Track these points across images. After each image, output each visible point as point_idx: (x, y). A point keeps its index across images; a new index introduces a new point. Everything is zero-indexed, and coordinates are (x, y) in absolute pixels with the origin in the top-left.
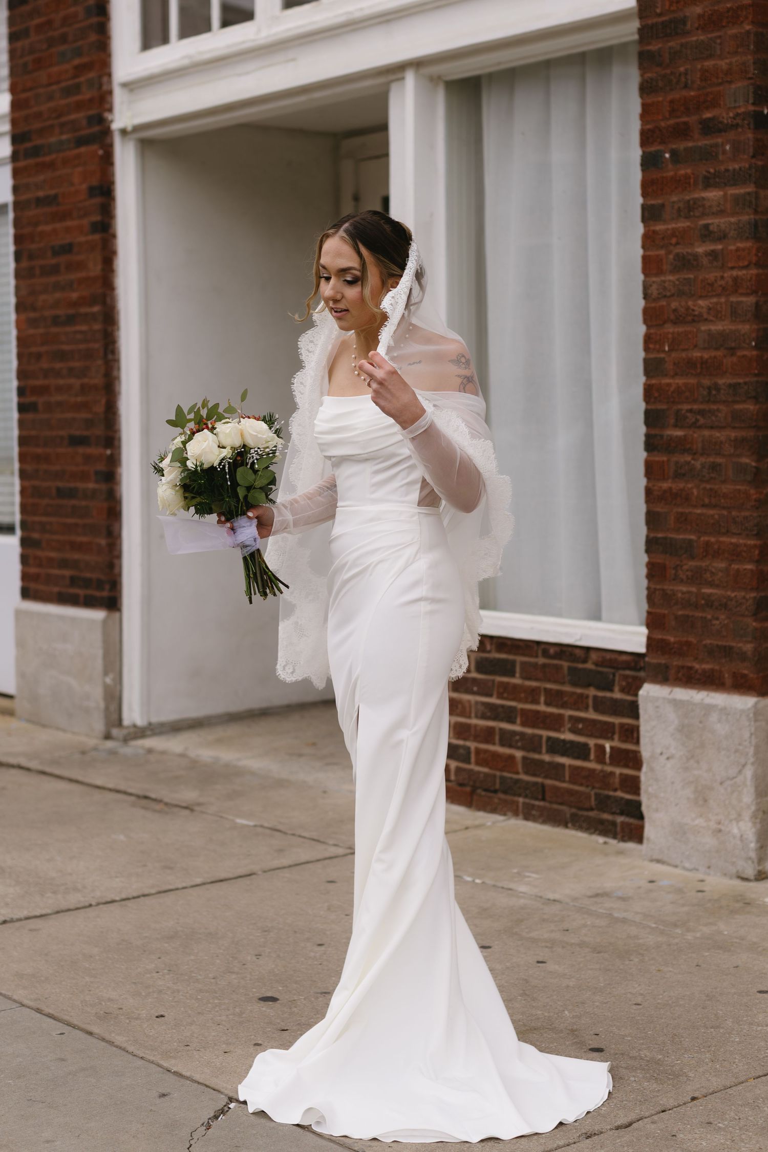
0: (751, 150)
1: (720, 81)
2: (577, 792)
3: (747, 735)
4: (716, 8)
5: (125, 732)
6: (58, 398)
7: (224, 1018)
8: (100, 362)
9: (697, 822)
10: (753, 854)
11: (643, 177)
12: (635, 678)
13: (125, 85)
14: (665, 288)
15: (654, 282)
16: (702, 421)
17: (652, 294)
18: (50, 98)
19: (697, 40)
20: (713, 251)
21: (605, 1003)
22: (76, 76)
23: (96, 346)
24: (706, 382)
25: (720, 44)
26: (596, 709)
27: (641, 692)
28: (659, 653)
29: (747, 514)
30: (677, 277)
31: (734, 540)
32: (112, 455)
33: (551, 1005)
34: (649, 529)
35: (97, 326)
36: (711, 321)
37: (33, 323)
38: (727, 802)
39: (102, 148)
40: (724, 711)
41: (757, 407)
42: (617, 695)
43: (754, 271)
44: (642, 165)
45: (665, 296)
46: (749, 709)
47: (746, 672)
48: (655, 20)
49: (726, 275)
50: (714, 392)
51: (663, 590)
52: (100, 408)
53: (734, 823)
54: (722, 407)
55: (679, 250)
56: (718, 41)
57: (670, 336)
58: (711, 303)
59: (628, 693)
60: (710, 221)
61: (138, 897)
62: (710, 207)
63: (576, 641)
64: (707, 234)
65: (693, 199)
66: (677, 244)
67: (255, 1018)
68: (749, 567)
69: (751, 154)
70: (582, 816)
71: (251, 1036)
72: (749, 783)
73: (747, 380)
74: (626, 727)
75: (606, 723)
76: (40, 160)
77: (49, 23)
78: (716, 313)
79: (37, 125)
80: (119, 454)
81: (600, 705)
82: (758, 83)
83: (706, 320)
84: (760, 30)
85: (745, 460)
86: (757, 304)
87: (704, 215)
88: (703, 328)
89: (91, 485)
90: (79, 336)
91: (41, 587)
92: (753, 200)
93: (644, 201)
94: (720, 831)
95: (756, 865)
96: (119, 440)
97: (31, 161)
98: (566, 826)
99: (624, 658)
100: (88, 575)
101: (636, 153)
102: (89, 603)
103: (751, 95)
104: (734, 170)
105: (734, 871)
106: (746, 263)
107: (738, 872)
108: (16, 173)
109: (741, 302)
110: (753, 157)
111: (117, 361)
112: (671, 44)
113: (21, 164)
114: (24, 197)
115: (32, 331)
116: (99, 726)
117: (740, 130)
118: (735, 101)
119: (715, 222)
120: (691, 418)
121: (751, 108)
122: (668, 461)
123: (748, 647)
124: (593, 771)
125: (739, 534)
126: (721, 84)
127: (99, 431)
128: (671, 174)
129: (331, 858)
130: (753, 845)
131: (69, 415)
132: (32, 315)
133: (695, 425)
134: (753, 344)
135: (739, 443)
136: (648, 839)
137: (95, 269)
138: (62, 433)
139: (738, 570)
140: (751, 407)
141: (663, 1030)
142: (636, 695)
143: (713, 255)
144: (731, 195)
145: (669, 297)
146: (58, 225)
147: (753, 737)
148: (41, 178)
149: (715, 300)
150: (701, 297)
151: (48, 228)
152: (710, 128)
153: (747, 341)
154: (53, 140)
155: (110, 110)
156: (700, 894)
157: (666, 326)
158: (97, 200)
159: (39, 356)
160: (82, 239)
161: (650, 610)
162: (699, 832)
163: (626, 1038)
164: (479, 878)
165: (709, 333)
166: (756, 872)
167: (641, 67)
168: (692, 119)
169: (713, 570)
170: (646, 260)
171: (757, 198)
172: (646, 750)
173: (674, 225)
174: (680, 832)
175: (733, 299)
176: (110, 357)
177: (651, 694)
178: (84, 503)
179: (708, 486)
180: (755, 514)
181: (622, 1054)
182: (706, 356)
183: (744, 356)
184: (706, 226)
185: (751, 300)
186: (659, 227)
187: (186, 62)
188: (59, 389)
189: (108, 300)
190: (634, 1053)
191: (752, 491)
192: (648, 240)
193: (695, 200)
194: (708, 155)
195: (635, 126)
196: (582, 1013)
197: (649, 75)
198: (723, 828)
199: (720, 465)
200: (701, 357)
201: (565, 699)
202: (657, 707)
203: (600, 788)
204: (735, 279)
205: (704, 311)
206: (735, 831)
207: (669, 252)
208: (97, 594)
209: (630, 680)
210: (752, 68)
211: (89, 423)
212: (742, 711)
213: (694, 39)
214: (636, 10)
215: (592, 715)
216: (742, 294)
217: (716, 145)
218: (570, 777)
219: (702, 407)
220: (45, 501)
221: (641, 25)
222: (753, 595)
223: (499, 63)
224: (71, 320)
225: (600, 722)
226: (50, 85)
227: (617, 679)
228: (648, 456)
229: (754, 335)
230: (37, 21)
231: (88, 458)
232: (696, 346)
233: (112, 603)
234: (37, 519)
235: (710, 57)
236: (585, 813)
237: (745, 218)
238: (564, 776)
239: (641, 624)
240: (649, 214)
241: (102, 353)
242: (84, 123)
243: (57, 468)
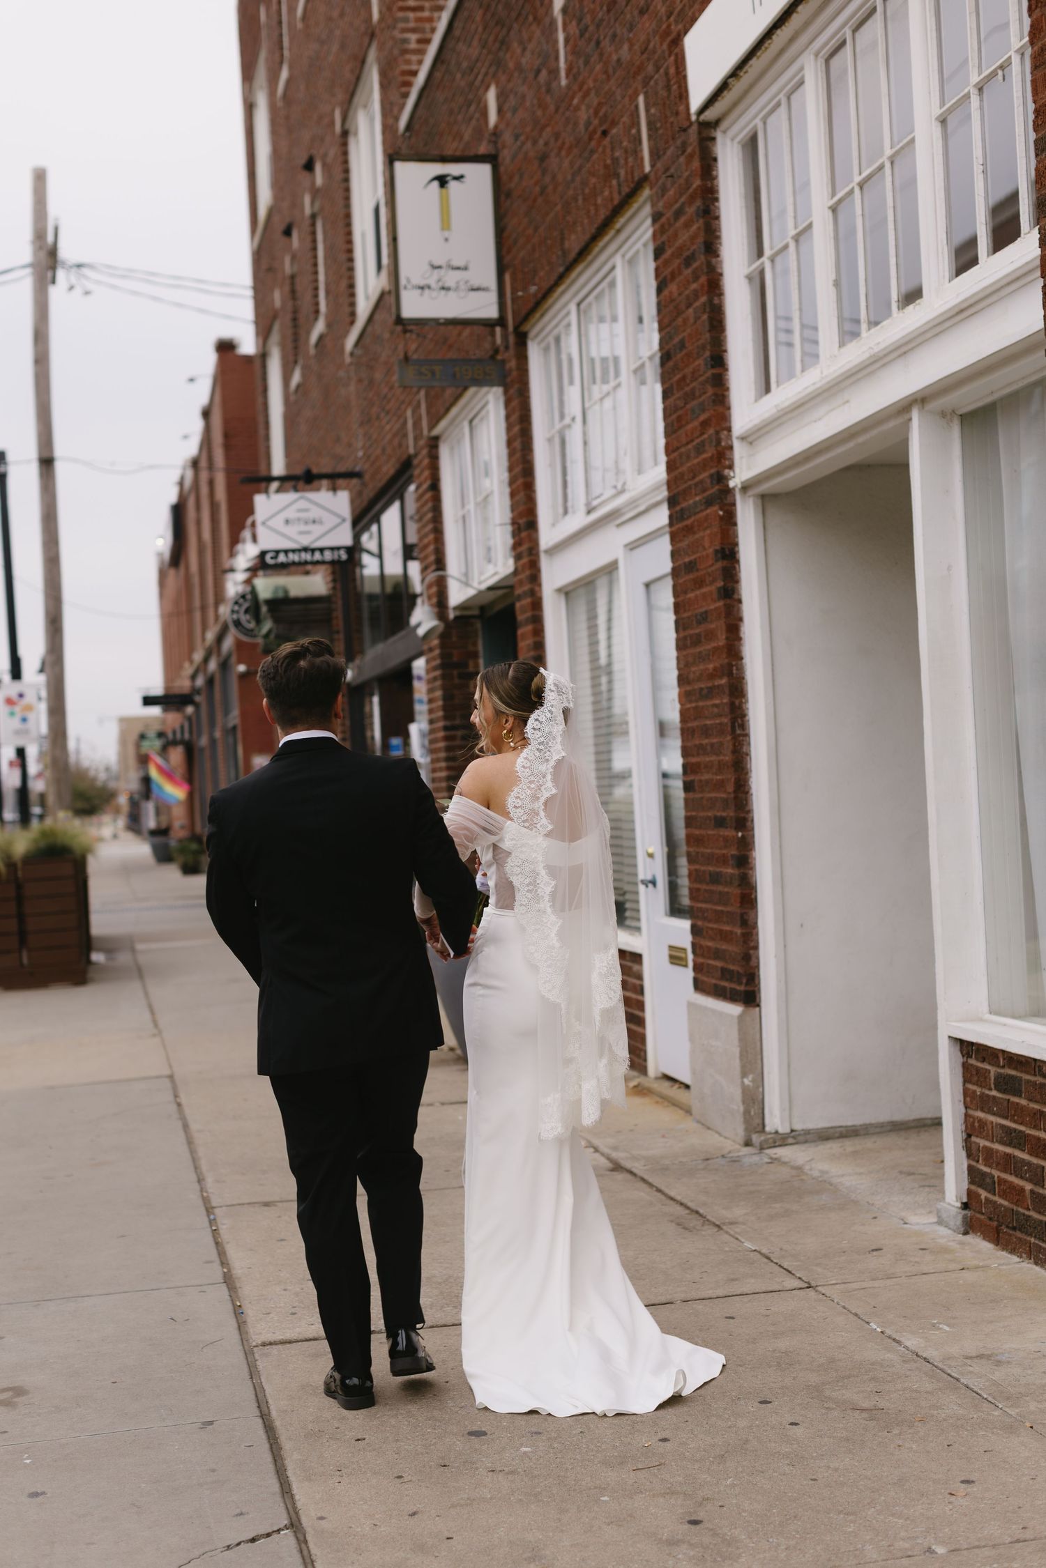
5: (767, 1138)
6: (706, 777)
8: (729, 738)
13: (743, 438)
18: (689, 457)
22: (702, 434)
23: (725, 721)
32: (745, 838)
35: (727, 699)
37: (687, 696)
39: (721, 509)
52: (730, 788)
76: (686, 523)
77: (684, 378)
79: (683, 487)
80: (753, 836)
89: (730, 871)
90: (716, 710)
91: (705, 978)
96: (752, 820)
97: (680, 525)
100: (731, 967)
102: (731, 997)
108: (674, 538)
111: (747, 735)
113: (675, 530)
114: (677, 564)
115: (688, 706)
116: (740, 1132)
127: (731, 813)
132: (688, 688)
137: (722, 638)
138: (710, 814)
146: (698, 592)
148: (687, 542)
154: (691, 502)
155: (731, 467)
158: (724, 564)
159: (693, 732)
160: (712, 607)
176: (738, 732)
178: (726, 890)
187: (781, 409)
188: (708, 766)
189: (737, 670)
208: (738, 988)
211: (725, 804)
220: (704, 887)
224: (710, 693)
226: (688, 443)
230: (678, 377)
231: (723, 841)
233: (750, 998)
234: (700, 905)
241: (729, 729)
242: (708, 481)
243: (709, 851)
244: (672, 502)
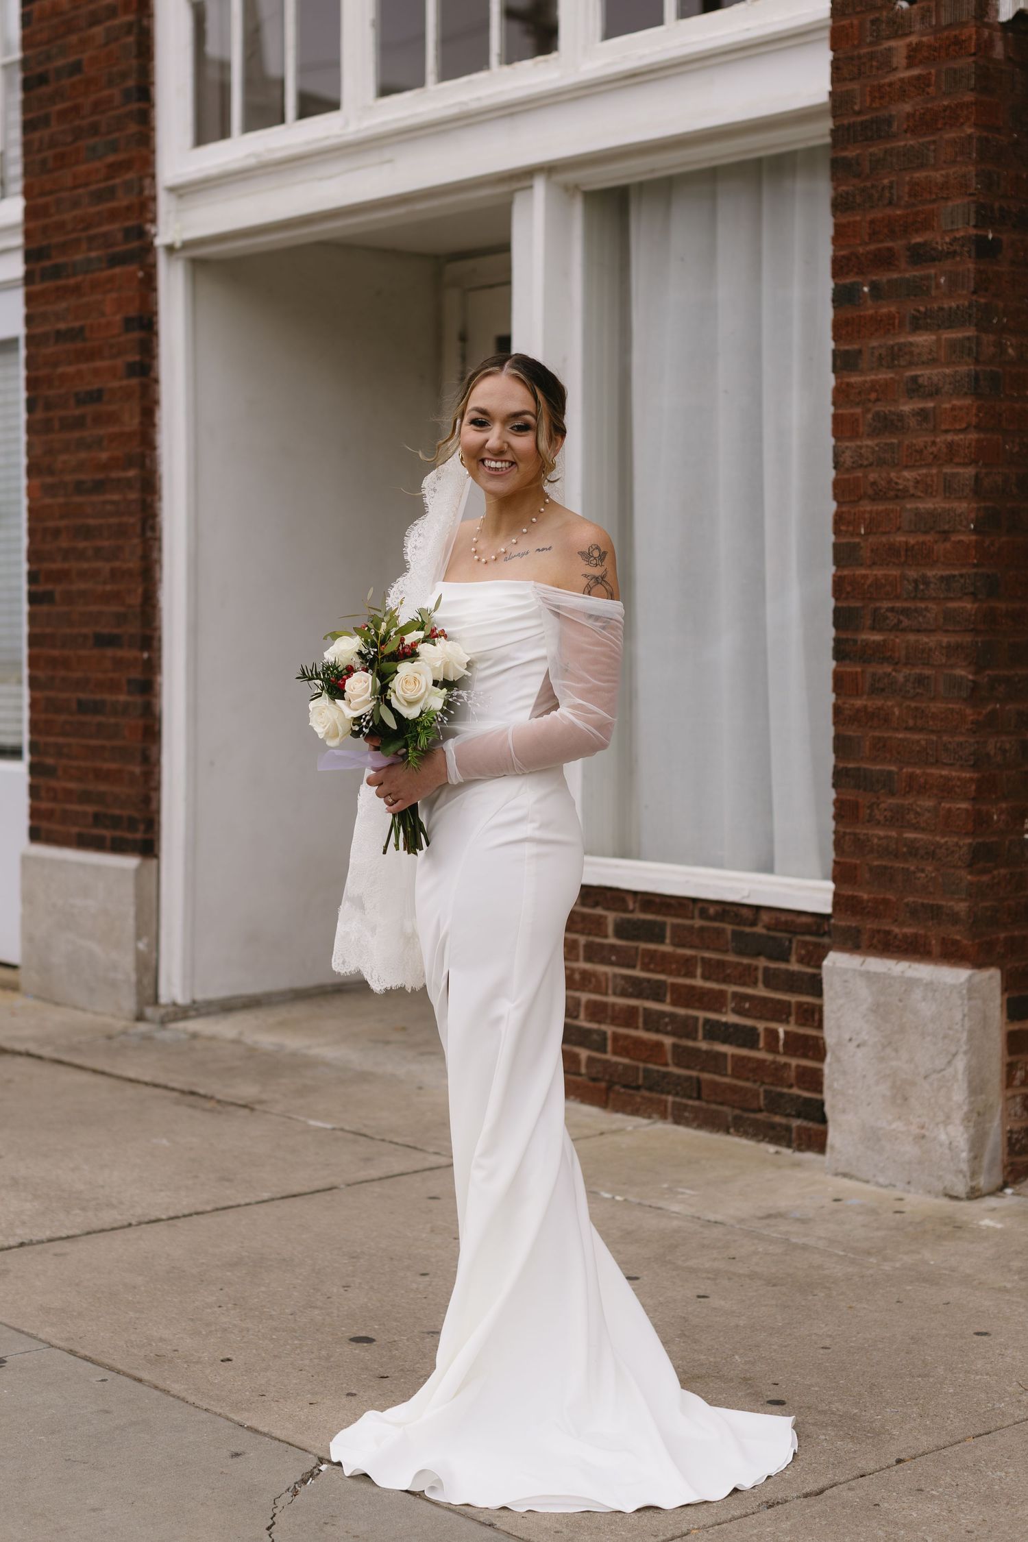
0: (972, 284)
1: (934, 197)
2: (742, 1088)
3: (959, 1016)
4: (929, 106)
5: (162, 1011)
6: (81, 586)
7: (307, 1362)
8: (136, 541)
9: (894, 1126)
10: (965, 1167)
11: (835, 315)
12: (817, 945)
13: (172, 190)
14: (861, 456)
15: (847, 448)
16: (906, 622)
17: (844, 462)
18: (76, 204)
19: (906, 145)
20: (922, 410)
21: (786, 1346)
22: (107, 178)
23: (132, 520)
24: (912, 573)
25: (935, 151)
26: (767, 985)
27: (825, 963)
28: (849, 913)
29: (961, 739)
30: (876, 441)
31: (944, 772)
32: (150, 659)
33: (717, 1349)
34: (837, 757)
35: (133, 495)
36: (920, 497)
37: (49, 490)
38: (933, 1101)
39: (142, 269)
40: (930, 986)
41: (976, 606)
42: (794, 966)
43: (973, 436)
44: (834, 301)
45: (861, 466)
46: (961, 984)
47: (958, 938)
48: (852, 119)
49: (938, 440)
50: (922, 587)
51: (855, 834)
52: (135, 600)
53: (941, 1127)
54: (931, 605)
55: (880, 407)
56: (932, 147)
57: (867, 516)
58: (919, 475)
59: (808, 965)
60: (919, 373)
61: (190, 1215)
62: (919, 354)
63: (744, 897)
64: (915, 388)
65: (898, 344)
66: (877, 400)
67: (346, 1362)
68: (964, 805)
69: (972, 289)
70: (748, 1119)
71: (342, 1384)
72: (960, 1077)
73: (964, 571)
74: (806, 1006)
75: (779, 1001)
76: (62, 282)
77: (76, 109)
78: (926, 488)
79: (57, 239)
80: (160, 658)
81: (771, 980)
82: (982, 201)
83: (913, 495)
84: (985, 134)
85: (960, 672)
86: (977, 477)
87: (911, 364)
88: (908, 506)
89: (122, 698)
90: (109, 507)
91: (55, 827)
92: (974, 346)
93: (836, 345)
94: (923, 1137)
95: (969, 1180)
96: (160, 639)
97: (50, 285)
98: (727, 1132)
99: (804, 919)
100: (117, 812)
101: (826, 285)
102: (118, 847)
103: (972, 215)
104: (950, 308)
105: (941, 1187)
106: (964, 425)
107: (945, 1188)
108: (29, 299)
109: (958, 474)
110: (974, 292)
111: (158, 539)
112: (871, 150)
113: (38, 287)
114: (38, 331)
115: (48, 501)
116: (129, 1004)
117: (958, 259)
118: (953, 222)
119: (925, 373)
120: (892, 619)
121: (972, 231)
122: (863, 672)
123: (962, 907)
124: (764, 1061)
125: (952, 765)
126: (934, 201)
127: (133, 629)
128: (871, 312)
129: (431, 1169)
130: (964, 1155)
131: (94, 608)
132: (49, 480)
133: (897, 628)
134: (972, 526)
135: (951, 650)
136: (832, 1147)
137: (132, 422)
138: (85, 630)
139: (949, 810)
140: (968, 605)
141: (858, 1378)
142: (819, 966)
143: (923, 414)
144: (946, 339)
145: (866, 466)
146: (84, 366)
147: (966, 1018)
148: (64, 305)
149: (924, 471)
150: (906, 467)
151: (71, 369)
152: (920, 255)
153: (964, 523)
154: (78, 257)
155: (154, 221)
156: (898, 1215)
157: (862, 502)
158: (136, 335)
159: (56, 533)
160: (115, 384)
161: (838, 859)
162: (896, 1139)
163: (813, 1389)
164: (619, 1195)
165: (917, 513)
166: (968, 1189)
167: (835, 178)
168: (898, 245)
169: (918, 810)
170: (837, 419)
171: (979, 344)
172: (830, 1035)
173: (873, 377)
174: (873, 1138)
175: (947, 470)
176: (149, 534)
177: (838, 965)
178: (112, 720)
179: (913, 705)
180: (972, 740)
181: (809, 1408)
182: (912, 541)
183: (959, 542)
184: (914, 379)
185: (969, 471)
186: (855, 379)
187: (252, 161)
188: (83, 575)
189: (148, 461)
190: (823, 1406)
191: (969, 711)
192: (841, 395)
193: (901, 346)
194: (918, 289)
195: (826, 252)
196: (756, 1358)
197: (845, 188)
198: (927, 1134)
199: (928, 677)
200: (906, 543)
201: (728, 971)
202: (846, 981)
203: (772, 1084)
204: (950, 445)
205: (911, 484)
206: (943, 1137)
207: (868, 410)
208: (129, 836)
209: (811, 948)
210: (974, 181)
211: (121, 619)
212: (954, 986)
213: (902, 143)
214: (829, 106)
215: (761, 991)
216: (958, 464)
217: (928, 278)
218: (733, 1069)
219: (906, 605)
220: (63, 717)
221: (834, 125)
222: (968, 841)
223: (653, 171)
224: (99, 487)
225: (772, 1000)
226: (75, 187)
227: (794, 945)
228: (837, 666)
229: (973, 516)
230: (60, 106)
231: (118, 663)
232: (899, 529)
233: (148, 847)
234: (51, 739)
235: (921, 166)
236: (752, 1115)
237: (963, 369)
238: (726, 1069)
239: (825, 878)
240: (843, 362)
241: (138, 529)
242: (120, 236)
243: (78, 675)
244: (31, 256)
